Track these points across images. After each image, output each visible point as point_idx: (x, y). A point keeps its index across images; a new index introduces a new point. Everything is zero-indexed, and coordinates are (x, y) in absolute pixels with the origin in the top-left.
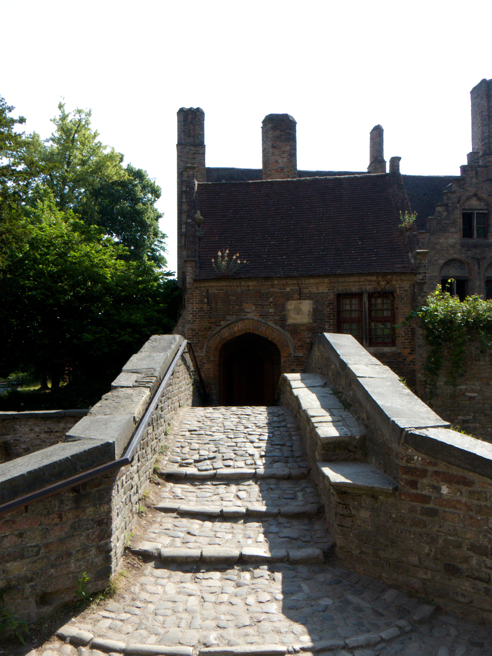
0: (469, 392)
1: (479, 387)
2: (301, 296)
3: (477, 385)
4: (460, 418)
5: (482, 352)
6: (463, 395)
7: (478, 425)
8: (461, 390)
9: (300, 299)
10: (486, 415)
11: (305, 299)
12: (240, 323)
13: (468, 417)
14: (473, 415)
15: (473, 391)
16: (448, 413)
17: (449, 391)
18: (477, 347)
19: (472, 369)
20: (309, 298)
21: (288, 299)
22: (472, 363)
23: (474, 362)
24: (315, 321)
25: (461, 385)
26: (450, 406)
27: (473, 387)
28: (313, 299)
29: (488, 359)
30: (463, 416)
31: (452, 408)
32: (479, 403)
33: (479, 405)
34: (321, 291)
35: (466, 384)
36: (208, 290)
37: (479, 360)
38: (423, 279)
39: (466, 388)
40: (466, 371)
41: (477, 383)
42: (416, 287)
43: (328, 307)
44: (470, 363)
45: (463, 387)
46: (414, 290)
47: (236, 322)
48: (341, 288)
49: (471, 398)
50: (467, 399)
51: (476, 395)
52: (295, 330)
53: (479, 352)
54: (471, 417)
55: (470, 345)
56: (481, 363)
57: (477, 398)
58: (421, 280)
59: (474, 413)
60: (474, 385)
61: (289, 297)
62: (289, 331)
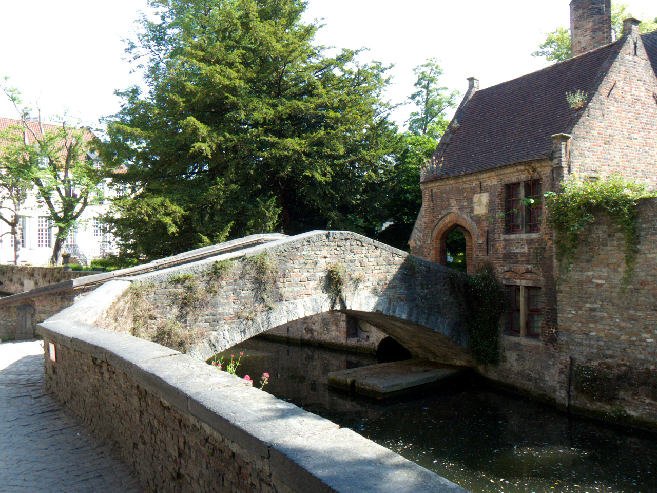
0: (596, 279)
1: (606, 274)
2: (482, 189)
3: (605, 272)
4: (588, 305)
5: (610, 236)
6: (590, 281)
7: (605, 315)
8: (588, 277)
9: (481, 192)
10: (613, 305)
11: (484, 192)
12: (448, 216)
13: (595, 306)
14: (601, 303)
15: (600, 278)
16: (576, 300)
17: (577, 277)
18: (605, 231)
19: (599, 254)
20: (487, 191)
21: (474, 193)
22: (599, 248)
23: (601, 247)
24: (490, 211)
25: (588, 271)
26: (578, 292)
27: (600, 273)
28: (488, 191)
29: (615, 243)
30: (590, 303)
31: (580, 295)
32: (606, 291)
33: (607, 293)
34: (493, 184)
35: (593, 270)
36: (432, 190)
37: (606, 245)
38: (558, 164)
39: (593, 275)
40: (593, 257)
41: (604, 270)
42: (555, 172)
43: (498, 197)
44: (597, 248)
45: (590, 273)
46: (553, 176)
47: (446, 215)
48: (506, 179)
49: (598, 285)
50: (595, 286)
51: (603, 282)
52: (478, 220)
53: (606, 236)
54: (598, 306)
55: (597, 229)
56: (609, 248)
57: (605, 285)
58: (557, 164)
59: (601, 301)
60: (600, 271)
61: (474, 191)
62: (475, 221)
